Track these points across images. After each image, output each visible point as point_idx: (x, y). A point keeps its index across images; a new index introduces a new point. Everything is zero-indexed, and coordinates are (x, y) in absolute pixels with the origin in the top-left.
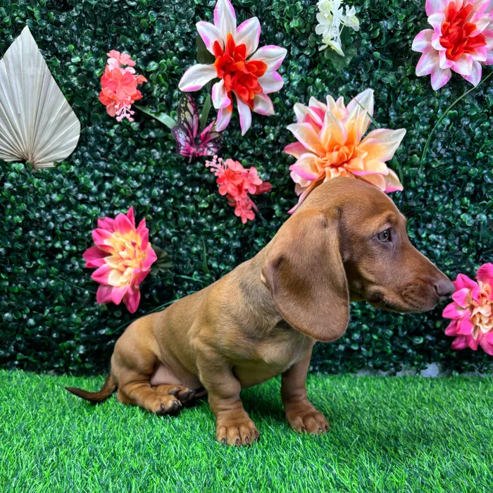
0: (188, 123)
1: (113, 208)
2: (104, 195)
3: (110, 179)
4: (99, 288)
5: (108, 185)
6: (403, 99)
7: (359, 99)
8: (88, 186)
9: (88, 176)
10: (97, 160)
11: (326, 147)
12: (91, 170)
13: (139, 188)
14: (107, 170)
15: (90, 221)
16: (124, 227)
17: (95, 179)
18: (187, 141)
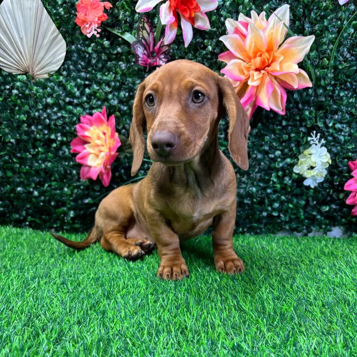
0: (145, 40)
1: (92, 108)
2: (85, 99)
3: (89, 86)
4: (82, 168)
5: (87, 91)
6: (316, 14)
7: (278, 13)
8: (73, 92)
9: (73, 84)
10: (79, 71)
11: (251, 54)
12: (75, 79)
13: (111, 92)
14: (86, 79)
15: (75, 119)
16: (99, 121)
17: (78, 86)
18: (145, 54)
